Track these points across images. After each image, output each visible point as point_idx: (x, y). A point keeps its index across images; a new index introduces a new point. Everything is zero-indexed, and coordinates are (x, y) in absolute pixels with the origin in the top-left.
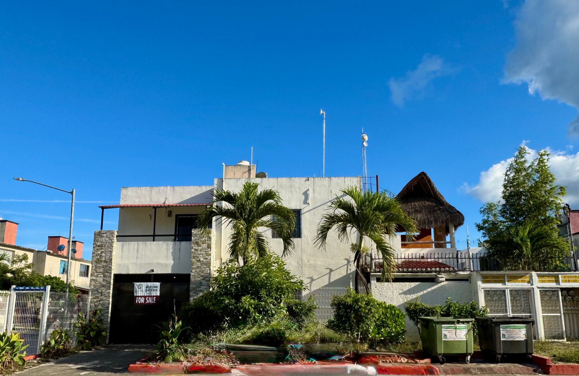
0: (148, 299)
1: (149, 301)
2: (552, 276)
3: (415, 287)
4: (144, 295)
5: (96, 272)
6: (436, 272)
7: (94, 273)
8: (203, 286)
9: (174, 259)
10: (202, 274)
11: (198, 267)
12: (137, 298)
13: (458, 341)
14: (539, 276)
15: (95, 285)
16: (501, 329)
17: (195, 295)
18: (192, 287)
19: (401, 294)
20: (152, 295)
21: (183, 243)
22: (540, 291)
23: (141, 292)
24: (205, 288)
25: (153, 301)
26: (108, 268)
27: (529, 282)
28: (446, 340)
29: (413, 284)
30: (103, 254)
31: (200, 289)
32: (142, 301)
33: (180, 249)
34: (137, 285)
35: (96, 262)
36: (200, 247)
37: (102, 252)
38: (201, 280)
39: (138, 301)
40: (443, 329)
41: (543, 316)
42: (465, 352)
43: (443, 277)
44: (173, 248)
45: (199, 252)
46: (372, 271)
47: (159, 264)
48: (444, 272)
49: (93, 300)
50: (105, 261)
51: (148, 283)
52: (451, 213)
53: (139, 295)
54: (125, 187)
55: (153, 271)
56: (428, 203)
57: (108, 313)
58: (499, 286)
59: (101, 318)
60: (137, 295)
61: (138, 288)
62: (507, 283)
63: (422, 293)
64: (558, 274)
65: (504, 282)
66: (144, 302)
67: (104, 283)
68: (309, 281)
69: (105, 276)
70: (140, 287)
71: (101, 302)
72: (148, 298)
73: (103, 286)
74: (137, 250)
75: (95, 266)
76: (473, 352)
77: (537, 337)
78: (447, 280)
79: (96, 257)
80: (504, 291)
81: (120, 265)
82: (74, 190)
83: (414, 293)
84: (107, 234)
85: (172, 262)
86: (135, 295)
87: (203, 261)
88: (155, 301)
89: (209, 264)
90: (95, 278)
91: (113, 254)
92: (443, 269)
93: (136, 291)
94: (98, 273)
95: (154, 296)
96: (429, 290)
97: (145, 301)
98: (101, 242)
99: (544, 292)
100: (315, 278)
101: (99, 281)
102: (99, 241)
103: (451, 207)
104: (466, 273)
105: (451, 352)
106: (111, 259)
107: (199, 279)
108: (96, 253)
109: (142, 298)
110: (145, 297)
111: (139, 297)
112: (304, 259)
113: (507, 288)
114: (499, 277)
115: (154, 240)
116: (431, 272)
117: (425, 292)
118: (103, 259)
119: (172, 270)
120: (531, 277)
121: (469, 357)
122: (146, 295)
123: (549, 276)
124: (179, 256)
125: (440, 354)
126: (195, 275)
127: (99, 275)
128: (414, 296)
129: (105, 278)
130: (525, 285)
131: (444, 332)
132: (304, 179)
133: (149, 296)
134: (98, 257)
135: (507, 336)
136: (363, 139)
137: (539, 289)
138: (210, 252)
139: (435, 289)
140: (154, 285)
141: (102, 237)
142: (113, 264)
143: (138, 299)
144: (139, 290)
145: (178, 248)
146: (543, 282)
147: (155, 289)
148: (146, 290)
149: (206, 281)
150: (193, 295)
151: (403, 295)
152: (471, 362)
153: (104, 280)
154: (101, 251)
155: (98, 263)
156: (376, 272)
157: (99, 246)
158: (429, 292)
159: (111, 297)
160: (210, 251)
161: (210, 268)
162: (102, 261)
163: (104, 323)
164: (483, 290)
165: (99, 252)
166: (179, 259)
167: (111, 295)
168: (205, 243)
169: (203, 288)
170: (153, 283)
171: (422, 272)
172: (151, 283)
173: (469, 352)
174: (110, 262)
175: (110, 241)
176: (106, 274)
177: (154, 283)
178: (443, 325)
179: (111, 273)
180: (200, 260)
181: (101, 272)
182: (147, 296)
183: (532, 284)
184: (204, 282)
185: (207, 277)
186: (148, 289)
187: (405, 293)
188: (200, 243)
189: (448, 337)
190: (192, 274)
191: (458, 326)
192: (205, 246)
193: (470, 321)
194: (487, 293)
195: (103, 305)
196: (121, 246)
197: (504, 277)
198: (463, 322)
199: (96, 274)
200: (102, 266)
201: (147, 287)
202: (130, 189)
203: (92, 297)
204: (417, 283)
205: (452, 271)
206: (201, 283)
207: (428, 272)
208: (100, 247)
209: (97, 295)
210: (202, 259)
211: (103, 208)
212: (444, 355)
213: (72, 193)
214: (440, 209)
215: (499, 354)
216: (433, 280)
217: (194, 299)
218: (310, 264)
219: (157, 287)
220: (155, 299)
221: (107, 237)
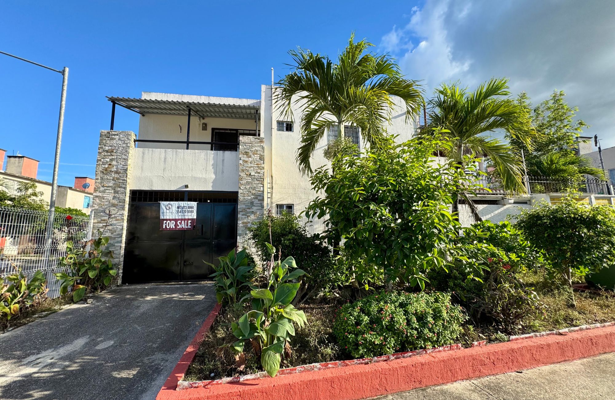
0: (181, 223)
1: (183, 225)
2: (606, 199)
4: (174, 218)
5: (103, 186)
7: (99, 188)
8: (254, 206)
9: (215, 173)
10: (254, 192)
11: (248, 183)
12: (165, 222)
14: (596, 198)
15: (100, 204)
17: (245, 218)
18: (240, 208)
20: (187, 218)
21: (228, 154)
23: (171, 214)
24: (257, 209)
25: (187, 226)
26: (121, 181)
30: (114, 163)
31: (251, 210)
32: (172, 225)
33: (223, 160)
34: (164, 205)
35: (103, 172)
36: (250, 159)
37: (112, 160)
38: (251, 199)
39: (166, 226)
44: (214, 159)
45: (250, 165)
47: (195, 178)
49: (97, 224)
50: (117, 172)
51: (180, 202)
53: (168, 218)
55: (187, 186)
57: (121, 242)
59: (110, 249)
60: (165, 218)
61: (167, 209)
63: (490, 216)
64: (611, 197)
66: (174, 227)
67: (115, 202)
69: (116, 192)
70: (169, 208)
71: (110, 228)
72: (180, 221)
73: (114, 205)
74: (165, 159)
75: (101, 177)
79: (103, 166)
81: (139, 179)
82: (67, 70)
83: (483, 216)
84: (120, 136)
85: (213, 176)
86: (162, 217)
87: (254, 175)
88: (190, 226)
89: (262, 180)
90: (100, 194)
91: (129, 162)
93: (163, 213)
94: (105, 188)
95: (189, 219)
96: (496, 212)
97: (176, 225)
98: (111, 146)
101: (106, 199)
102: (107, 145)
106: (126, 170)
107: (249, 198)
108: (102, 160)
109: (172, 222)
110: (176, 220)
111: (167, 220)
115: (187, 148)
116: (497, 194)
117: (492, 214)
118: (114, 169)
119: (212, 187)
120: (591, 199)
122: (177, 218)
123: (604, 199)
124: (222, 168)
126: (244, 192)
127: (107, 191)
129: (117, 195)
133: (182, 220)
134: (107, 166)
138: (263, 165)
140: (188, 204)
141: (113, 139)
142: (128, 176)
143: (166, 223)
144: (168, 211)
145: (222, 158)
146: (599, 204)
147: (190, 210)
148: (178, 212)
149: (259, 200)
150: (242, 218)
153: (114, 198)
154: (111, 157)
155: (105, 174)
157: (107, 152)
158: (496, 215)
159: (126, 220)
160: (264, 164)
161: (263, 185)
162: (113, 172)
163: (114, 256)
165: (108, 160)
166: (223, 172)
167: (126, 218)
168: (257, 154)
169: (254, 209)
170: (187, 202)
172: (184, 202)
174: (124, 173)
175: (124, 146)
176: (119, 189)
177: (189, 202)
179: (125, 188)
180: (250, 175)
181: (110, 187)
182: (179, 220)
184: (256, 201)
185: (260, 196)
186: (180, 210)
188: (251, 154)
190: (240, 191)
192: (257, 157)
195: (112, 231)
196: (141, 153)
199: (102, 189)
200: (111, 178)
201: (178, 208)
203: (96, 221)
204: (485, 206)
206: (252, 203)
208: (110, 152)
209: (103, 218)
210: (253, 173)
211: (114, 101)
213: (63, 73)
217: (243, 223)
219: (192, 207)
220: (190, 223)
221: (119, 139)
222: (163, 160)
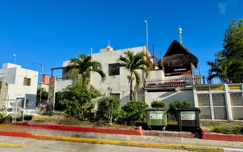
2: (237, 86)
3: (165, 94)
5: (50, 92)
6: (175, 86)
13: (158, 119)
14: (229, 86)
15: (50, 97)
16: (181, 114)
19: (158, 97)
22: (230, 94)
27: (223, 89)
28: (152, 119)
29: (164, 93)
35: (50, 88)
40: (150, 114)
41: (232, 107)
42: (162, 125)
43: (177, 89)
46: (145, 87)
48: (179, 86)
52: (191, 58)
54: (64, 61)
56: (180, 54)
58: (206, 92)
62: (210, 90)
63: (168, 97)
64: (242, 85)
65: (208, 90)
68: (122, 93)
69: (52, 93)
73: (52, 97)
74: (62, 83)
76: (167, 125)
77: (228, 119)
78: (181, 90)
80: (209, 95)
81: (56, 89)
83: (164, 97)
90: (50, 94)
91: (55, 85)
92: (178, 85)
96: (172, 95)
98: (51, 81)
99: (233, 95)
100: (125, 91)
103: (192, 55)
104: (190, 86)
105: (154, 125)
108: (50, 85)
112: (121, 83)
113: (210, 93)
114: (205, 88)
115: (67, 80)
116: (173, 86)
117: (170, 96)
120: (224, 86)
121: (164, 128)
123: (235, 86)
125: (149, 126)
128: (164, 98)
130: (221, 92)
131: (151, 115)
132: (121, 50)
135: (184, 118)
136: (180, 30)
137: (229, 93)
139: (174, 95)
146: (232, 89)
151: (159, 98)
152: (166, 130)
153: (52, 95)
156: (147, 88)
158: (172, 96)
162: (52, 88)
164: (197, 94)
167: (54, 100)
171: (168, 87)
173: (164, 125)
174: (54, 88)
175: (54, 81)
178: (150, 112)
179: (54, 92)
183: (225, 91)
187: (160, 97)
189: (153, 117)
191: (158, 112)
193: (165, 110)
194: (199, 96)
195: (52, 104)
196: (57, 82)
197: (208, 88)
198: (161, 110)
200: (52, 90)
202: (65, 61)
204: (166, 92)
205: (183, 86)
207: (171, 87)
208: (51, 83)
212: (151, 126)
213: (42, 65)
214: (186, 57)
215: (180, 127)
216: (174, 90)
218: (123, 86)
221: (53, 79)
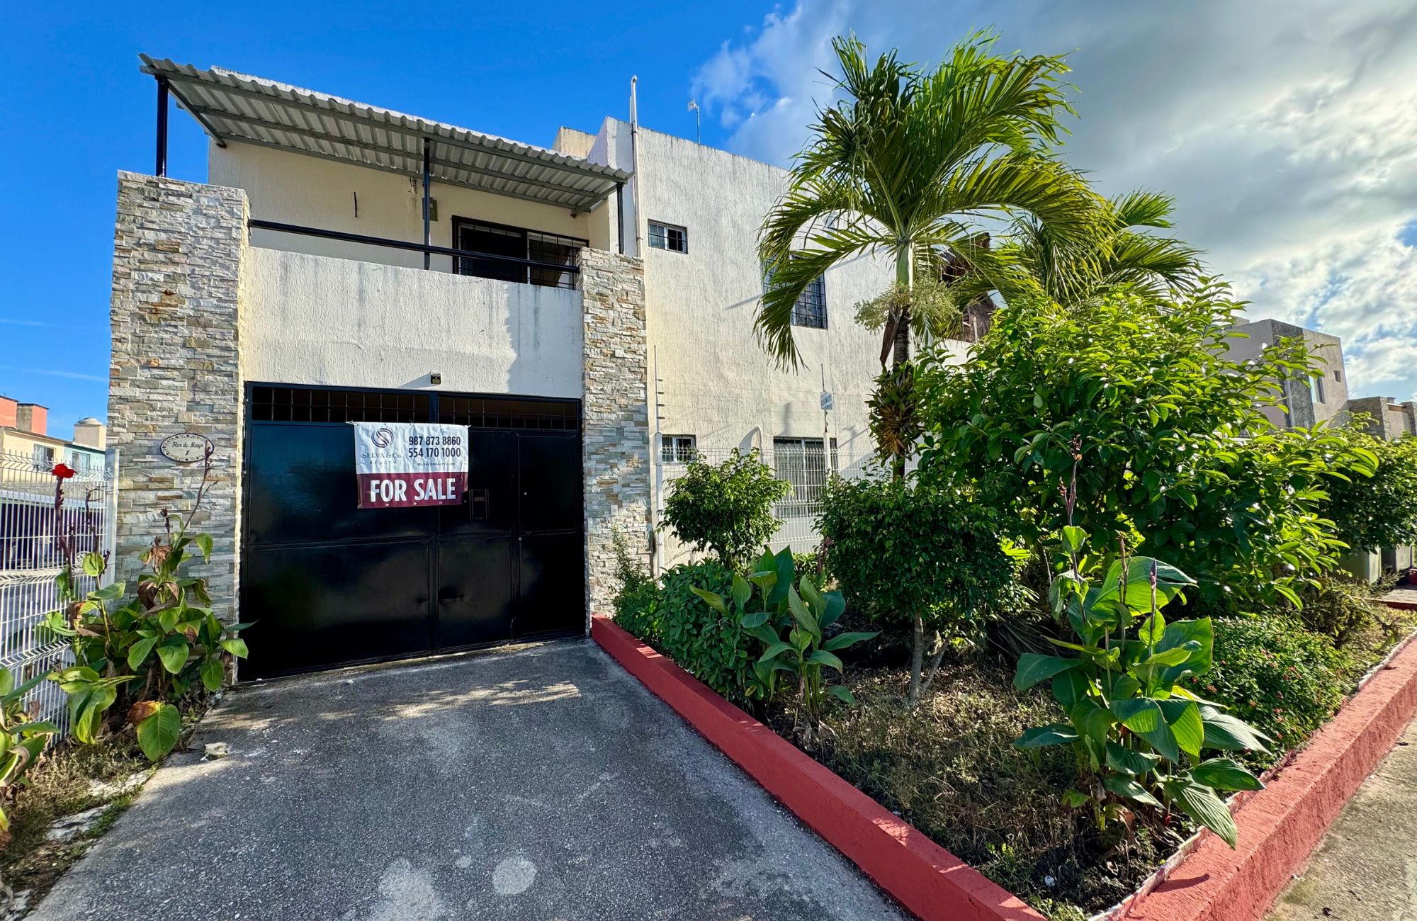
0: (424, 486)
1: (431, 493)
4: (402, 471)
5: (147, 366)
7: (134, 371)
8: (626, 438)
9: (517, 345)
10: (623, 401)
11: (608, 378)
12: (374, 483)
15: (139, 426)
17: (606, 469)
18: (592, 444)
20: (441, 470)
21: (548, 293)
23: (391, 459)
24: (634, 447)
25: (445, 493)
26: (217, 352)
30: (184, 289)
31: (619, 449)
32: (398, 493)
33: (536, 311)
34: (367, 431)
35: (142, 318)
36: (611, 312)
37: (173, 279)
38: (618, 421)
39: (378, 495)
44: (509, 306)
45: (611, 330)
47: (460, 357)
49: (132, 495)
50: (195, 321)
51: (417, 425)
53: (383, 471)
55: (435, 379)
57: (231, 549)
59: (191, 575)
60: (374, 471)
61: (377, 445)
66: (404, 498)
67: (197, 418)
68: (848, 435)
69: (198, 387)
70: (386, 442)
72: (421, 481)
73: (193, 430)
74: (361, 292)
75: (134, 334)
79: (143, 297)
81: (275, 348)
84: (197, 201)
85: (512, 355)
86: (362, 468)
87: (624, 358)
88: (453, 493)
89: (643, 370)
90: (138, 393)
93: (367, 456)
94: (156, 372)
95: (447, 475)
97: (411, 492)
98: (165, 231)
101: (162, 409)
102: (151, 226)
106: (234, 315)
107: (613, 417)
108: (135, 275)
109: (397, 482)
110: (409, 478)
111: (379, 477)
112: (837, 381)
115: (429, 267)
118: (186, 309)
119: (510, 383)
122: (411, 471)
124: (536, 334)
126: (600, 401)
127: (164, 382)
129: (200, 396)
133: (426, 476)
134: (155, 298)
138: (643, 333)
140: (442, 431)
141: (170, 207)
142: (241, 338)
143: (378, 487)
144: (381, 450)
145: (531, 305)
147: (451, 447)
148: (413, 453)
149: (638, 424)
150: (596, 470)
153: (193, 405)
154: (170, 269)
155: (152, 325)
157: (153, 248)
160: (645, 329)
161: (645, 384)
162: (181, 319)
163: (210, 593)
165: (159, 277)
166: (537, 344)
167: (237, 472)
168: (626, 301)
169: (626, 446)
170: (437, 425)
172: (431, 425)
174: (225, 325)
175: (219, 234)
176: (211, 378)
177: (444, 426)
179: (229, 375)
180: (613, 355)
181: (176, 369)
182: (417, 476)
184: (630, 426)
185: (639, 412)
186: (419, 447)
188: (612, 299)
190: (590, 399)
192: (627, 309)
195: (195, 516)
196: (276, 265)
199: (143, 375)
200: (178, 340)
201: (413, 441)
203: (127, 483)
206: (620, 430)
208: (164, 252)
209: (156, 474)
210: (619, 353)
211: (164, 81)
217: (600, 483)
218: (850, 396)
219: (454, 441)
220: (453, 484)
221: (198, 211)
222: (354, 293)
